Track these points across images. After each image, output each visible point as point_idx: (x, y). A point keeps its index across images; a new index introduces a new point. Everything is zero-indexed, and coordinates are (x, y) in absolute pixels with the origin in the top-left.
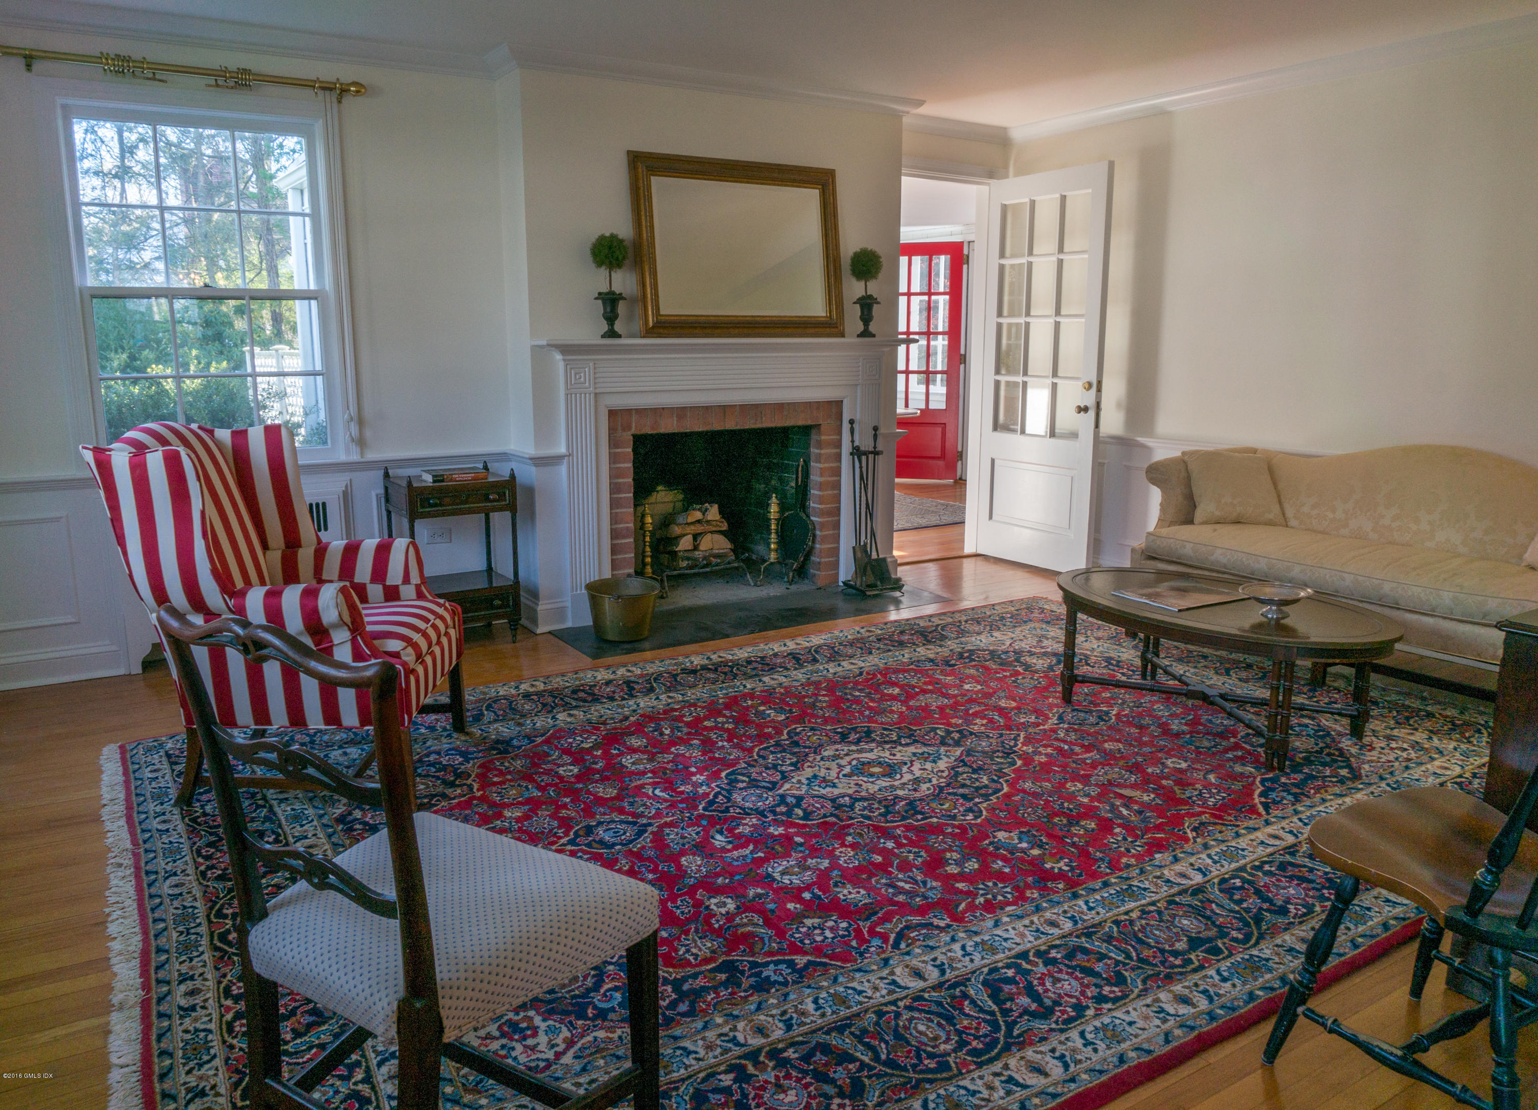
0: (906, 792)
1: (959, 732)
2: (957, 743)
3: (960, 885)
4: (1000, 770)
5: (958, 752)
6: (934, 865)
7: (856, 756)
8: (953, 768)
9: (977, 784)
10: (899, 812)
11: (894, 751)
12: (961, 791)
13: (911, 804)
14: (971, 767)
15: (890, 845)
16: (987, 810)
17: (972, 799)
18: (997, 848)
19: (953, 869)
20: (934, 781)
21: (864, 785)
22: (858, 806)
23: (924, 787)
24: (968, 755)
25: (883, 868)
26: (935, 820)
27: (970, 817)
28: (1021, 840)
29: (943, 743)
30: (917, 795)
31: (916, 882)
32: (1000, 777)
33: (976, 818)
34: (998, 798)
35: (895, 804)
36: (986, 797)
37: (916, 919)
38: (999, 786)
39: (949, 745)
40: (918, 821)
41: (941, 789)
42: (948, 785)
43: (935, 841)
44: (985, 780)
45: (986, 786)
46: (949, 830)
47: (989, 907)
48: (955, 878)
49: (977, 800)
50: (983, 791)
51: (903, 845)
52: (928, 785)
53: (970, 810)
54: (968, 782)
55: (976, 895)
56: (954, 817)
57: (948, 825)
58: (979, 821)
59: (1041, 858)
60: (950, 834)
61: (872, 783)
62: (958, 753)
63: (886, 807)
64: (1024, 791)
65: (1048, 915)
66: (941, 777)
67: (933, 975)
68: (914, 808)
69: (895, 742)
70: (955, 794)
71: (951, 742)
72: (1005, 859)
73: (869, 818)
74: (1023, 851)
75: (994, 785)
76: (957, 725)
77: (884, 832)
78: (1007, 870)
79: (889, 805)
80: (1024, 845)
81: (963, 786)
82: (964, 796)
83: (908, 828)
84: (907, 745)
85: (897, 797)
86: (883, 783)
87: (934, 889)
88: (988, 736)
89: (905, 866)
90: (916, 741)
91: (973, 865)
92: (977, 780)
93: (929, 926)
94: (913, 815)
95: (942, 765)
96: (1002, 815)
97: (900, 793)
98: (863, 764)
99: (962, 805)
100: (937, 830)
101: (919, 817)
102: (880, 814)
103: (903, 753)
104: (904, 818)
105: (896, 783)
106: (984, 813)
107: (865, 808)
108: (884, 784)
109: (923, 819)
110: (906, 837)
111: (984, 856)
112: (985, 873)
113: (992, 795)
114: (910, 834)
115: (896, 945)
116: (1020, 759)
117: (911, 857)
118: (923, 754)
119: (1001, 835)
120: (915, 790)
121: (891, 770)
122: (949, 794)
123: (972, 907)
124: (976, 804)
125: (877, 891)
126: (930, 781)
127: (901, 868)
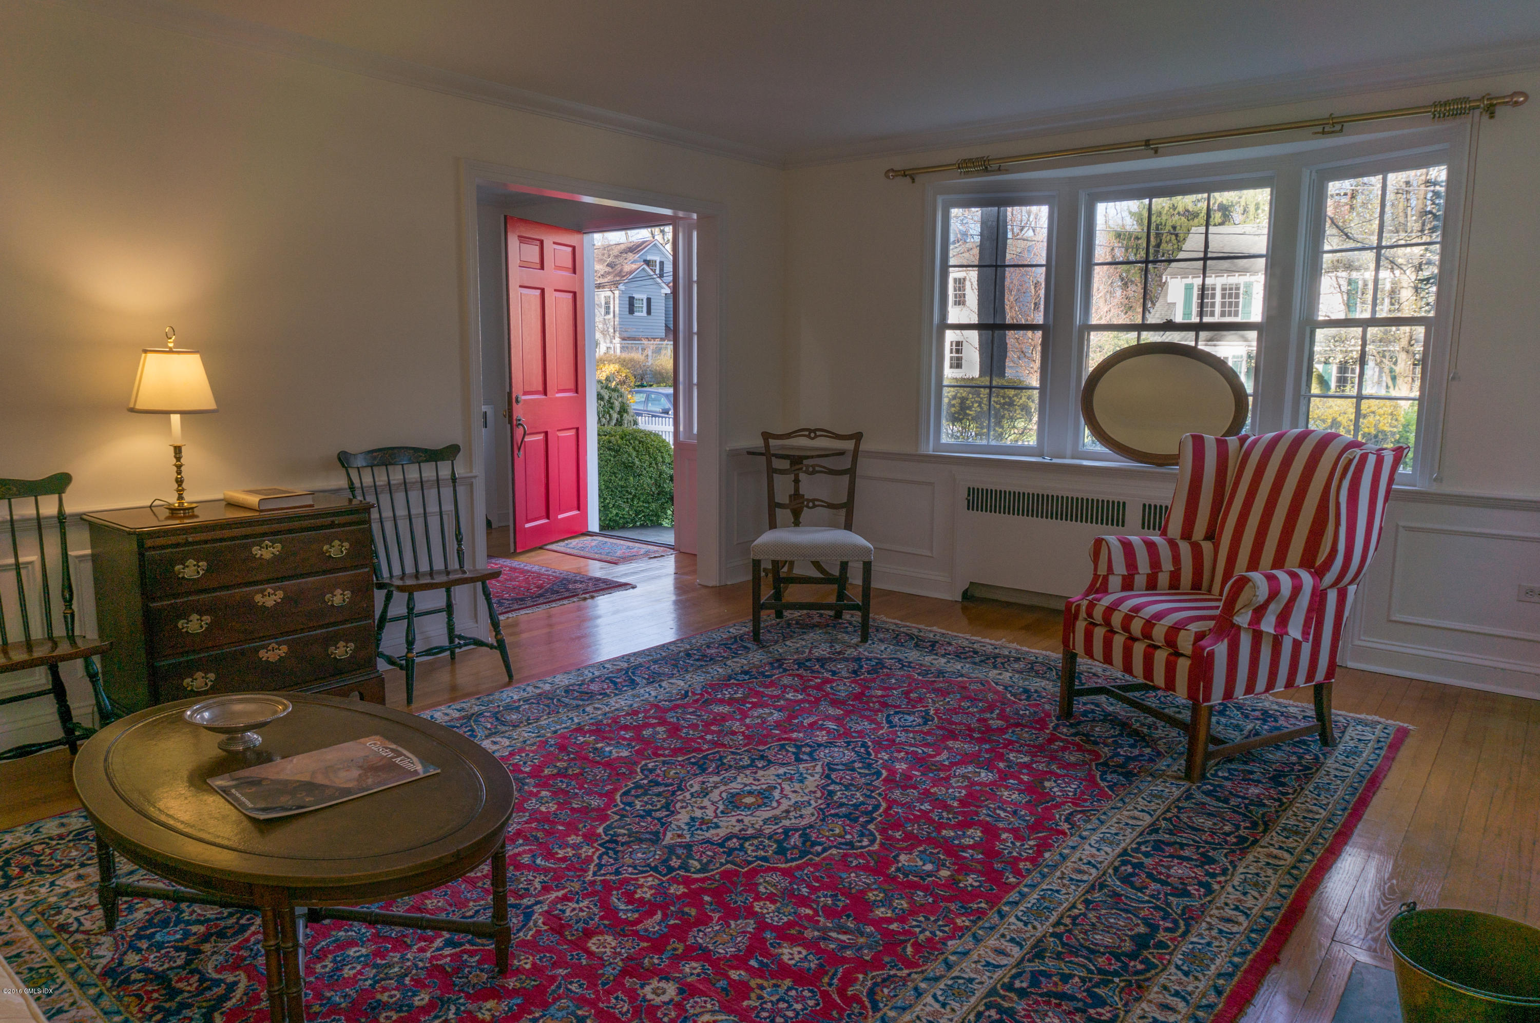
0: (711, 780)
1: (671, 869)
2: (671, 849)
3: (655, 721)
4: (623, 816)
5: (668, 839)
6: (674, 730)
7: (777, 812)
8: (673, 813)
9: (646, 799)
10: (711, 761)
11: (739, 827)
12: (661, 789)
13: (703, 770)
14: (654, 818)
15: (709, 737)
16: (636, 773)
17: (650, 782)
18: (629, 745)
19: (660, 729)
20: (688, 795)
21: (751, 780)
22: (746, 762)
23: (696, 788)
24: (656, 834)
25: (707, 724)
26: (680, 759)
27: (650, 766)
28: (610, 752)
29: (688, 847)
30: (700, 779)
31: (683, 719)
32: (623, 809)
33: (646, 765)
34: (626, 786)
35: (717, 767)
36: (637, 786)
37: (679, 702)
38: (624, 799)
39: (680, 845)
40: (694, 757)
41: (680, 788)
42: (674, 793)
43: (676, 743)
44: (638, 805)
45: (637, 797)
46: (667, 752)
47: (635, 713)
48: (659, 724)
49: (645, 782)
50: (640, 791)
51: (699, 738)
52: (693, 790)
53: (651, 771)
54: (655, 799)
55: (644, 717)
56: (664, 763)
57: (669, 756)
58: (643, 763)
59: (596, 742)
60: (666, 749)
61: (746, 785)
62: (669, 835)
63: (723, 764)
64: (601, 795)
65: (599, 712)
66: (683, 801)
67: (664, 684)
68: (700, 767)
69: (746, 839)
70: (667, 785)
71: (680, 851)
72: (624, 739)
73: (733, 753)
74: (609, 745)
75: (630, 799)
76: (674, 880)
77: (716, 744)
78: (622, 733)
79: (721, 767)
80: (607, 749)
81: (659, 795)
82: (657, 784)
83: (699, 750)
84: (728, 838)
85: (718, 774)
86: (735, 786)
87: (671, 717)
88: (635, 867)
89: (694, 727)
90: (721, 845)
91: (647, 733)
92: (647, 803)
93: (670, 701)
94: (698, 761)
95: (683, 817)
96: (624, 770)
97: (716, 779)
98: (765, 805)
99: (658, 776)
100: (675, 752)
101: (693, 760)
102: (726, 757)
103: (729, 825)
104: (705, 757)
105: (723, 788)
106: (639, 770)
107: (741, 760)
108: (733, 785)
109: (690, 759)
110: (699, 743)
111: (638, 738)
112: (638, 729)
113: (632, 788)
114: (696, 745)
115: (687, 692)
116: (599, 835)
117: (691, 732)
118: (708, 828)
119: (625, 753)
120: (704, 783)
121: (734, 802)
122: (672, 785)
123: (646, 711)
124: (646, 777)
125: (706, 712)
126: (692, 795)
127: (696, 726)
